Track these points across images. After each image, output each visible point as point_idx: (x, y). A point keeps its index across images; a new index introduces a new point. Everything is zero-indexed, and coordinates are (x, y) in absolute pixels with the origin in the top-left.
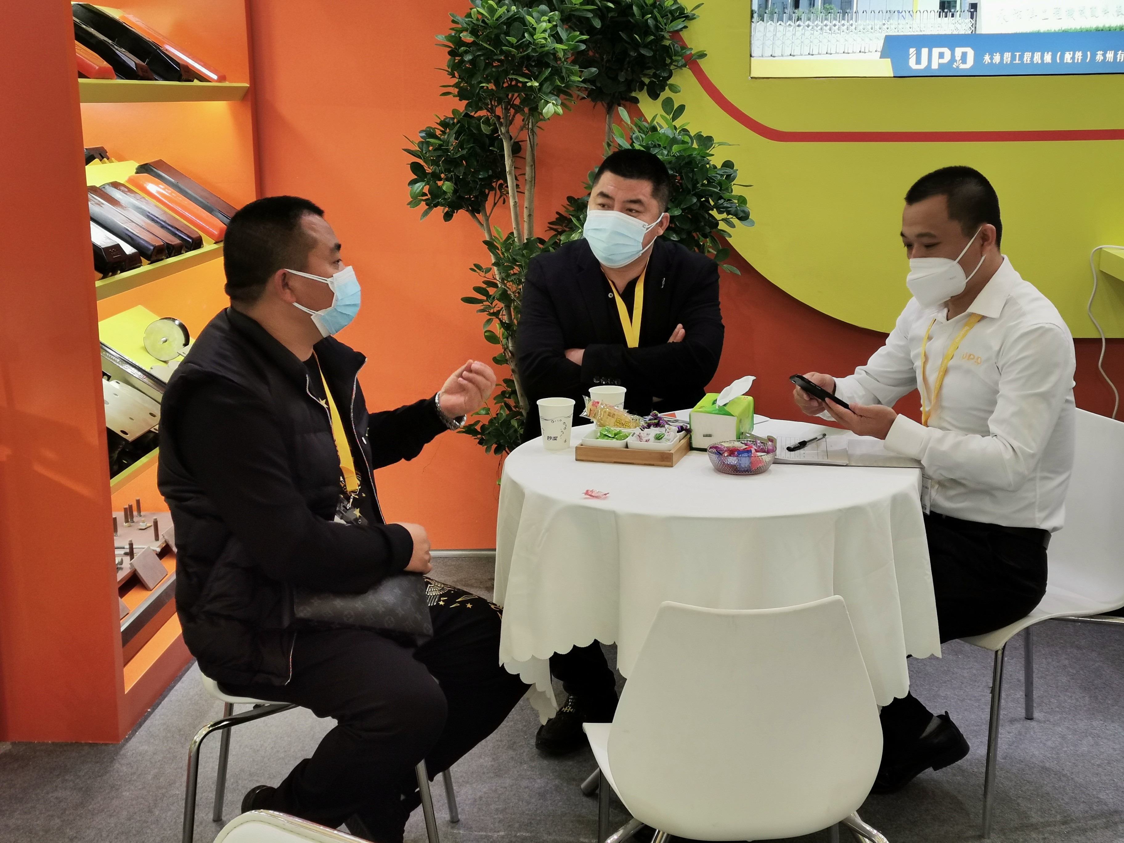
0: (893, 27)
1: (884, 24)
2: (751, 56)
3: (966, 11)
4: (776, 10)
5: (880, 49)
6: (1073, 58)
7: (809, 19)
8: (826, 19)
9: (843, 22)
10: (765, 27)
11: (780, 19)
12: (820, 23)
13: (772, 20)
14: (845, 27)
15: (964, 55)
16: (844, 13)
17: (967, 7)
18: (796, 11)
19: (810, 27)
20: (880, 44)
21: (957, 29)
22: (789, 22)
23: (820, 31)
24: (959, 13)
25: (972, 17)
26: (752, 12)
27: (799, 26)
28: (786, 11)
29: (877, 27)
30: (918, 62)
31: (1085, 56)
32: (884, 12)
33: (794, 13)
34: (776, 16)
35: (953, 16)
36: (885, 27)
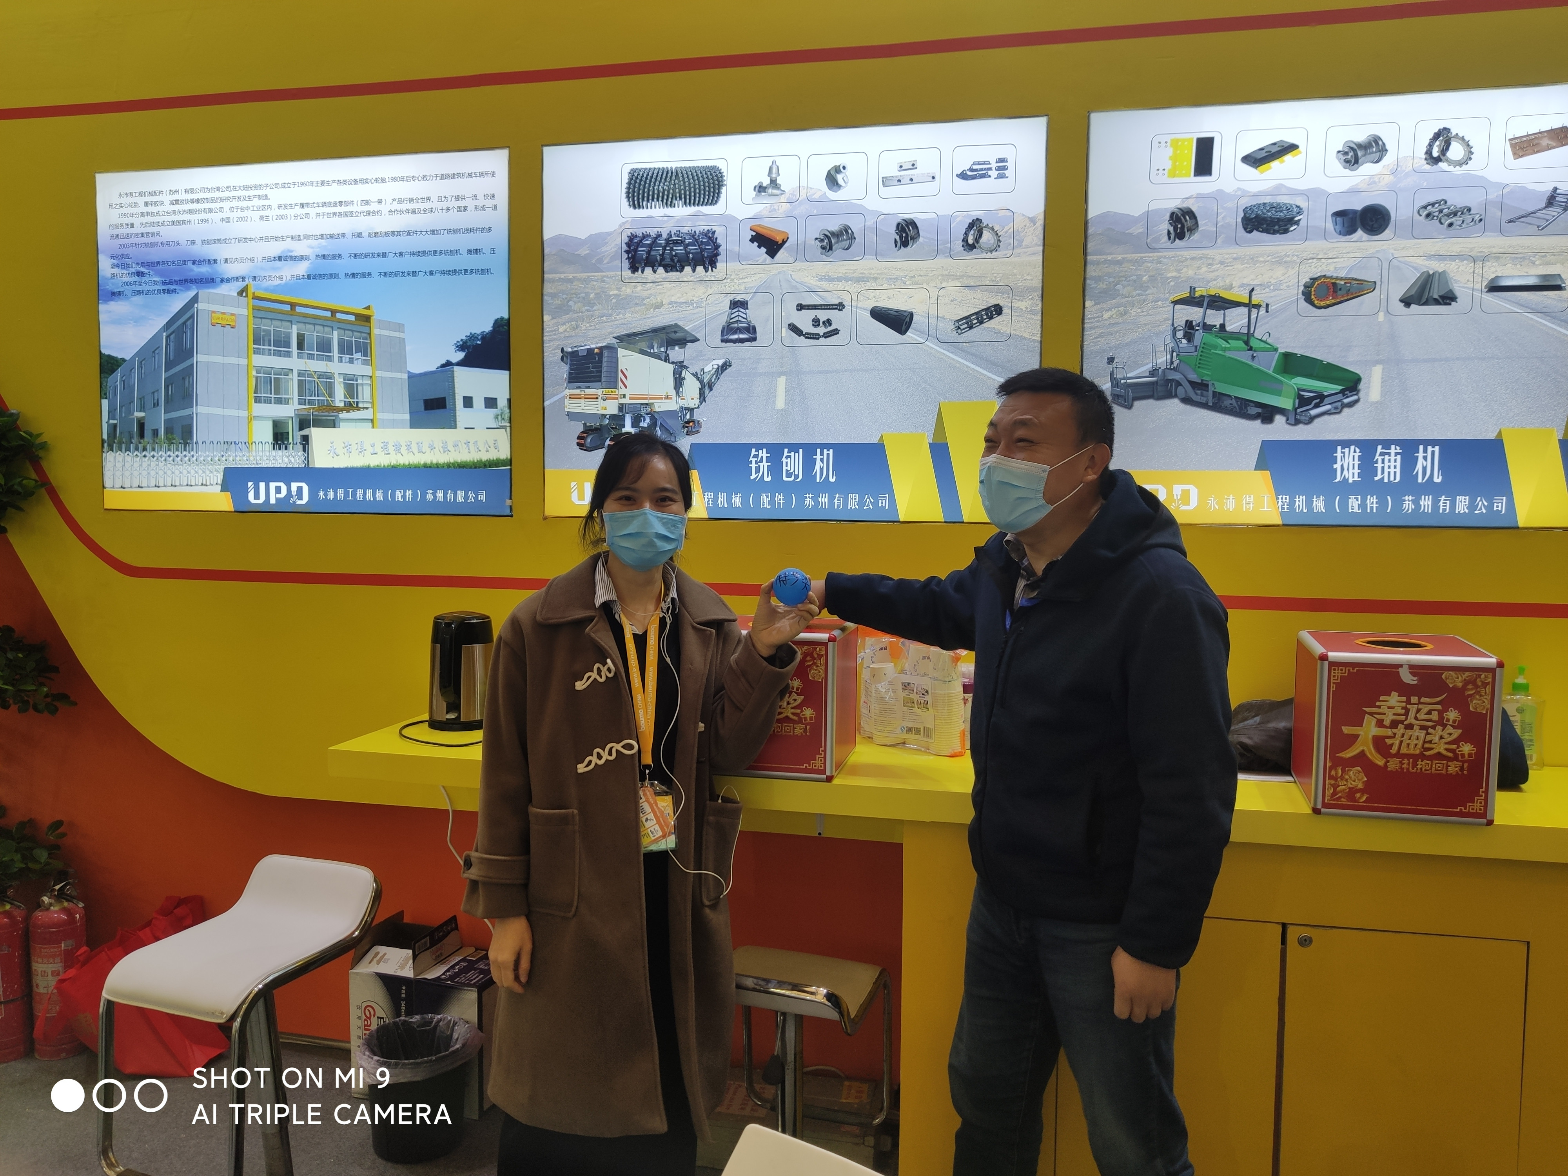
0: (231, 459)
1: (223, 456)
2: (104, 487)
3: (298, 444)
4: (124, 440)
5: (220, 482)
6: (404, 496)
7: (154, 450)
8: (170, 450)
9: (184, 453)
10: (115, 458)
11: (128, 449)
12: (164, 454)
13: (121, 451)
14: (187, 458)
15: (300, 489)
16: (186, 444)
17: (298, 439)
18: (142, 441)
19: (155, 458)
20: (220, 477)
21: (290, 462)
22: (136, 453)
23: (164, 462)
24: (291, 445)
25: (304, 450)
26: (103, 441)
27: (145, 456)
28: (133, 441)
29: (217, 459)
30: (257, 497)
31: (415, 495)
32: (222, 443)
33: (140, 443)
34: (123, 446)
35: (286, 448)
36: (224, 459)
